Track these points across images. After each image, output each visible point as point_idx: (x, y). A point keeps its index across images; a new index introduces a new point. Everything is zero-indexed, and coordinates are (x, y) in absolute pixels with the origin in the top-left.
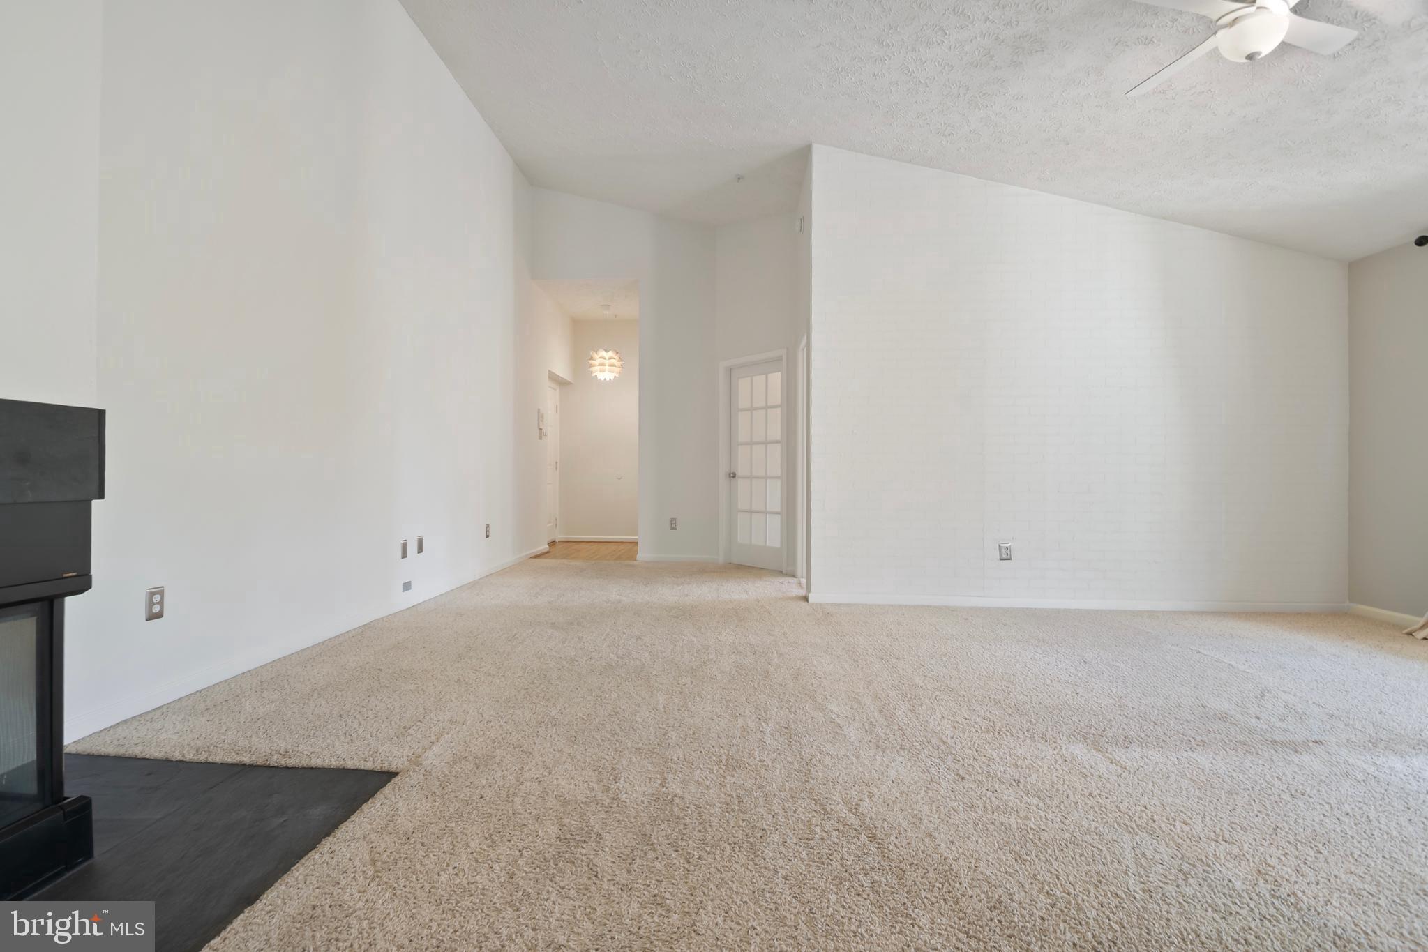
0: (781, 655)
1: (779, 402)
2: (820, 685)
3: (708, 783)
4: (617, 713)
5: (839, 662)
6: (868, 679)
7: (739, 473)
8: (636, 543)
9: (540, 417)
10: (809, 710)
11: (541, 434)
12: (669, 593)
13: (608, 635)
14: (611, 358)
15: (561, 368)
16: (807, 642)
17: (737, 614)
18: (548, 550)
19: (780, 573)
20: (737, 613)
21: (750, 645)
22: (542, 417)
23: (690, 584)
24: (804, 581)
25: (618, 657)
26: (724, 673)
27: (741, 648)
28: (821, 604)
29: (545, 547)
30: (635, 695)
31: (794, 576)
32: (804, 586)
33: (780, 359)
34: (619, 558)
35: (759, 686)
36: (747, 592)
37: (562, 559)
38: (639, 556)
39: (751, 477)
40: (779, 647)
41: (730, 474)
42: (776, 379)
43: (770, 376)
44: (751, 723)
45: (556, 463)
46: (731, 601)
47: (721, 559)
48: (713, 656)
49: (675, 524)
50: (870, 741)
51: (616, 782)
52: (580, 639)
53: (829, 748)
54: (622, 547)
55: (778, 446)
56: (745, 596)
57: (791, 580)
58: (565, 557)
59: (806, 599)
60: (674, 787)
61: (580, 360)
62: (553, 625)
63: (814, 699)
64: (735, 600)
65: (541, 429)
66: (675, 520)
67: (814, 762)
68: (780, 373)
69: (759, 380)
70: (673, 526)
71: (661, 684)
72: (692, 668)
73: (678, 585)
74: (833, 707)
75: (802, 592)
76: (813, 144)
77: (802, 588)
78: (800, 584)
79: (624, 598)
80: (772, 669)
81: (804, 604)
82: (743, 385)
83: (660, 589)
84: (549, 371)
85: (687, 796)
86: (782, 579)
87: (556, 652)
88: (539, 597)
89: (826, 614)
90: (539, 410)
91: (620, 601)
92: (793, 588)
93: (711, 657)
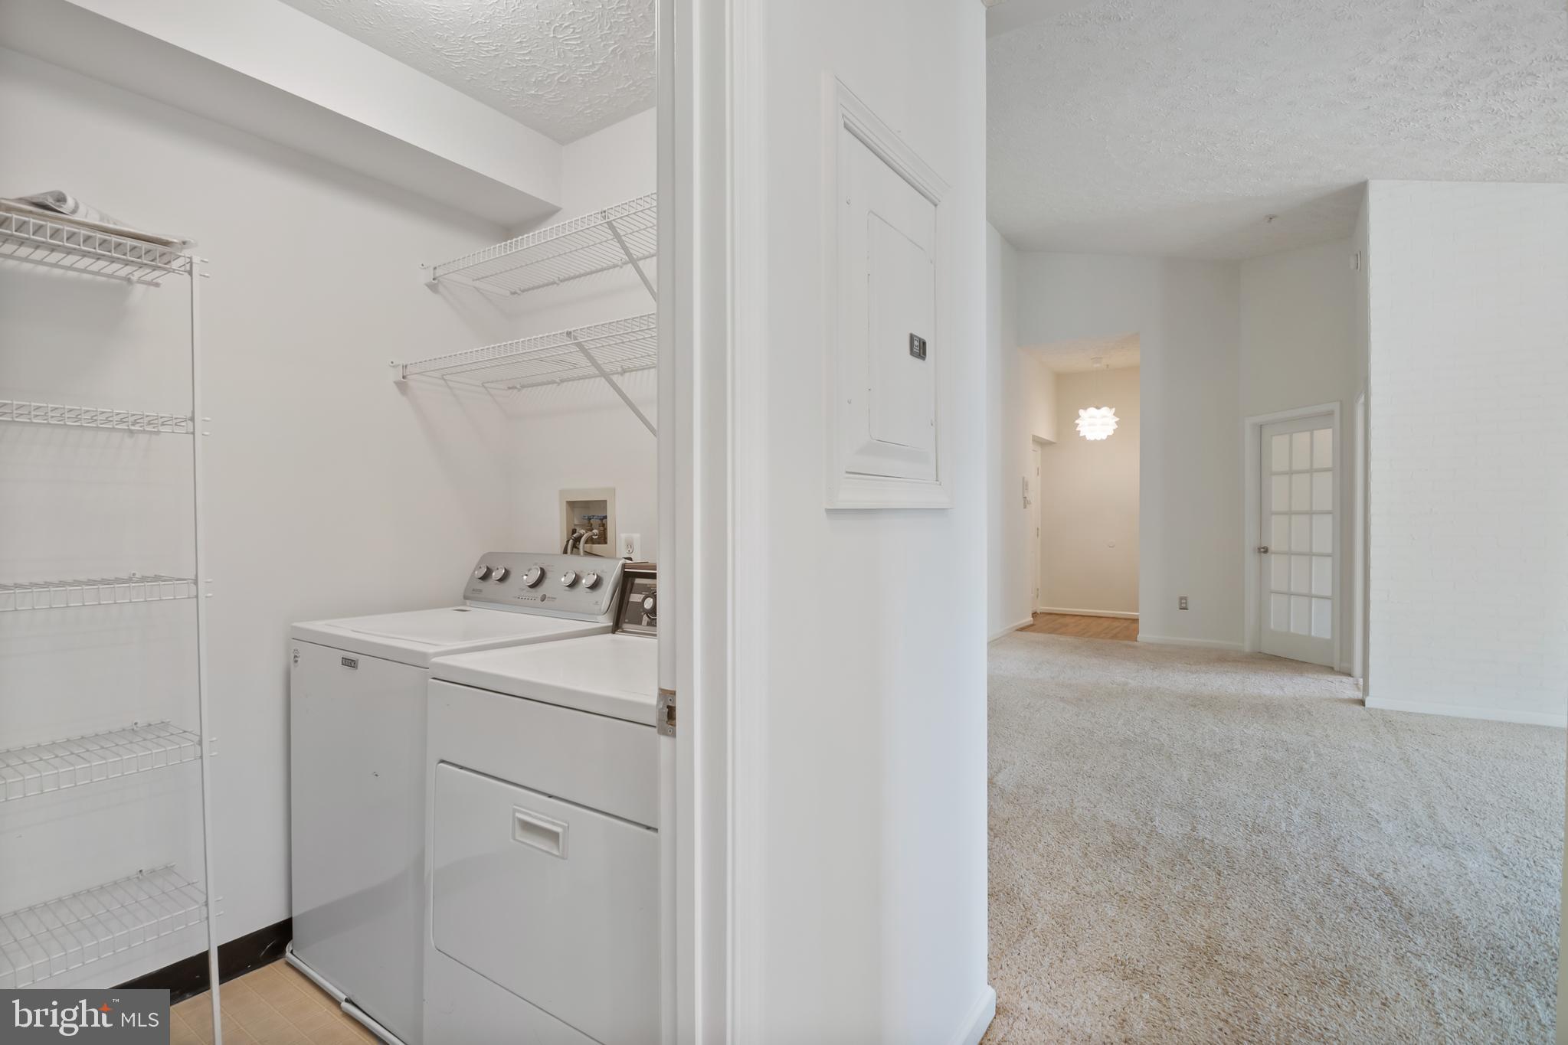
0: (1319, 755)
1: (1330, 465)
2: (1362, 787)
3: (1235, 836)
4: (1143, 777)
5: (1392, 770)
6: (1424, 790)
7: (1273, 548)
8: (1135, 620)
9: (1025, 485)
10: (1345, 805)
11: (1026, 502)
12: (1181, 680)
13: (1120, 714)
14: (1104, 417)
15: (1045, 432)
16: (1354, 747)
17: (1270, 710)
18: (1032, 623)
19: (1331, 670)
20: (1268, 709)
21: (1282, 741)
22: (1027, 485)
23: (1206, 673)
24: (1361, 681)
25: (1135, 734)
26: (1251, 762)
27: (1271, 743)
28: (1382, 711)
29: (1029, 619)
30: (1158, 767)
31: (1350, 675)
32: (1362, 688)
33: (1331, 414)
34: (1115, 637)
35: (1290, 778)
36: (1282, 688)
37: (1049, 633)
38: (1140, 637)
39: (1289, 553)
40: (1318, 747)
41: (1259, 549)
42: (1325, 439)
43: (1315, 432)
44: (1279, 804)
45: (1038, 529)
46: (1260, 696)
47: (1247, 647)
48: (1238, 746)
49: (1186, 603)
50: (1409, 837)
51: (1152, 822)
52: (1094, 715)
53: (1361, 834)
54: (1116, 624)
55: (1328, 519)
56: (1278, 693)
57: (1345, 679)
58: (1053, 631)
59: (1362, 703)
60: (1202, 832)
61: (1065, 419)
62: (1062, 699)
63: (1352, 797)
64: (1265, 696)
65: (1025, 498)
66: (1185, 598)
67: (1342, 840)
68: (1331, 430)
69: (1302, 439)
70: (1184, 605)
71: (1184, 762)
72: (1215, 754)
73: (1192, 672)
74: (1375, 806)
75: (1359, 695)
76: (1370, 181)
77: (1359, 689)
78: (1357, 684)
79: (1130, 681)
80: (1307, 766)
81: (1361, 708)
82: (1278, 445)
83: (1171, 675)
84: (1034, 436)
85: (1216, 841)
86: (1331, 678)
87: (1072, 722)
88: (1040, 671)
89: (1388, 721)
90: (1024, 478)
91: (1126, 684)
92: (1345, 688)
93: (1236, 747)
